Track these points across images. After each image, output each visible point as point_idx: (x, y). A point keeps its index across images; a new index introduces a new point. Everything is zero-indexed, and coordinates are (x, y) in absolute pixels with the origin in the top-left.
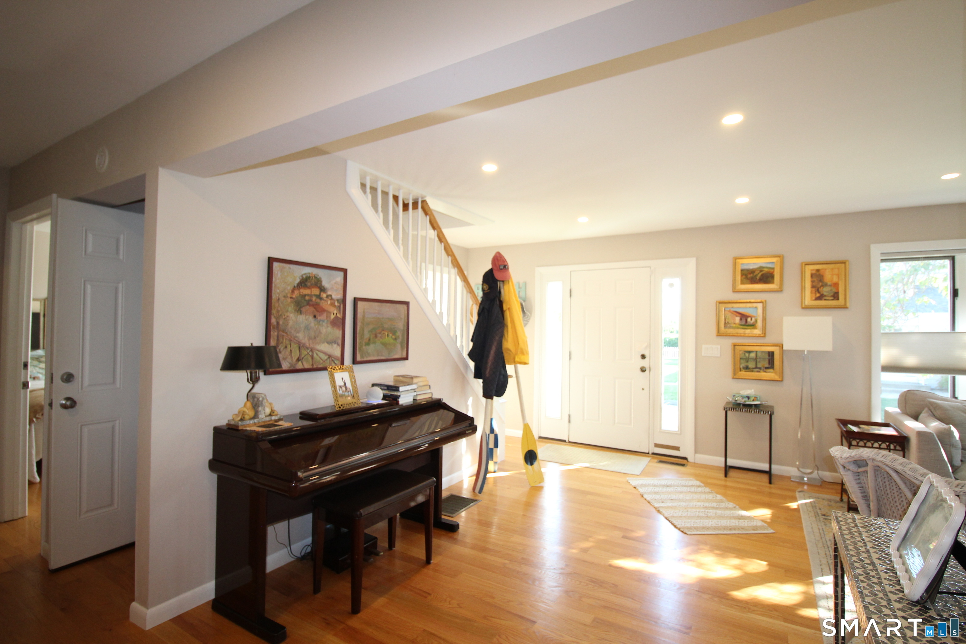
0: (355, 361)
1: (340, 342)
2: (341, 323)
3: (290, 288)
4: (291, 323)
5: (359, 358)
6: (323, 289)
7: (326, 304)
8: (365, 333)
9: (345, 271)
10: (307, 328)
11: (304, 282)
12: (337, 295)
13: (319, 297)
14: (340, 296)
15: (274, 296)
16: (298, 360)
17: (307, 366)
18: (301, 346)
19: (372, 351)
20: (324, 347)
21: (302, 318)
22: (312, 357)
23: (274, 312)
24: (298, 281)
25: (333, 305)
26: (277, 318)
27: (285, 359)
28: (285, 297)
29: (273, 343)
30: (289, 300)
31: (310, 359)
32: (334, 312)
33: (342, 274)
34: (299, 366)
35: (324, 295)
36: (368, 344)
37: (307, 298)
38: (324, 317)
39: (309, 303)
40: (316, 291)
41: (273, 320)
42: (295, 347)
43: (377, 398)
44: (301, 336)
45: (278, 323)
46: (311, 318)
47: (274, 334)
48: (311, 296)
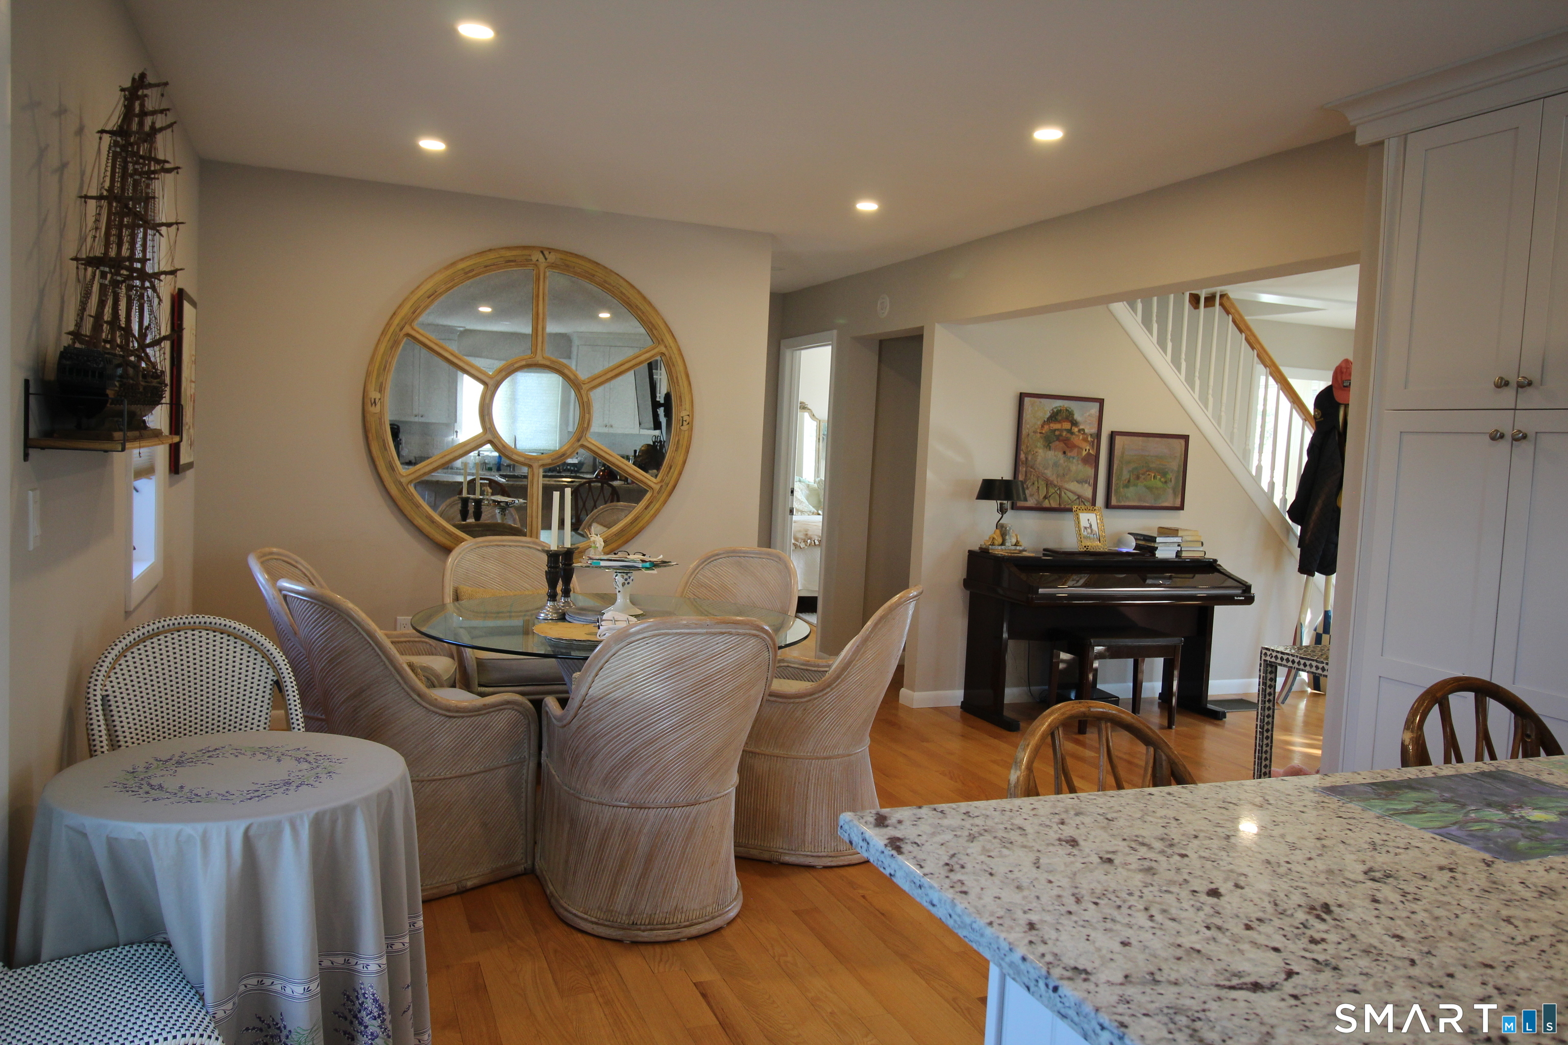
0: (1108, 505)
1: (1092, 481)
2: (1094, 460)
3: (1040, 423)
4: (1039, 458)
5: (1114, 502)
6: (1074, 423)
7: (1077, 440)
8: (1123, 473)
9: (1101, 402)
10: (1056, 464)
11: (1055, 416)
12: (1091, 429)
13: (1070, 431)
14: (1094, 430)
15: (1024, 432)
16: (1045, 498)
17: (1054, 505)
18: (1049, 484)
19: (1131, 495)
20: (1074, 486)
21: (1050, 454)
22: (1060, 496)
23: (1023, 447)
24: (1048, 415)
25: (1085, 440)
26: (1026, 454)
27: (1032, 495)
28: (1035, 432)
29: (1021, 478)
30: (1038, 435)
31: (1057, 497)
32: (1086, 449)
33: (1097, 405)
34: (1046, 504)
35: (1075, 430)
36: (1127, 486)
37: (1057, 433)
38: (1074, 453)
39: (1058, 438)
40: (1067, 425)
41: (1022, 456)
42: (1042, 484)
43: (1130, 546)
44: (1049, 473)
45: (1027, 459)
46: (1060, 455)
47: (1022, 469)
48: (1061, 430)
